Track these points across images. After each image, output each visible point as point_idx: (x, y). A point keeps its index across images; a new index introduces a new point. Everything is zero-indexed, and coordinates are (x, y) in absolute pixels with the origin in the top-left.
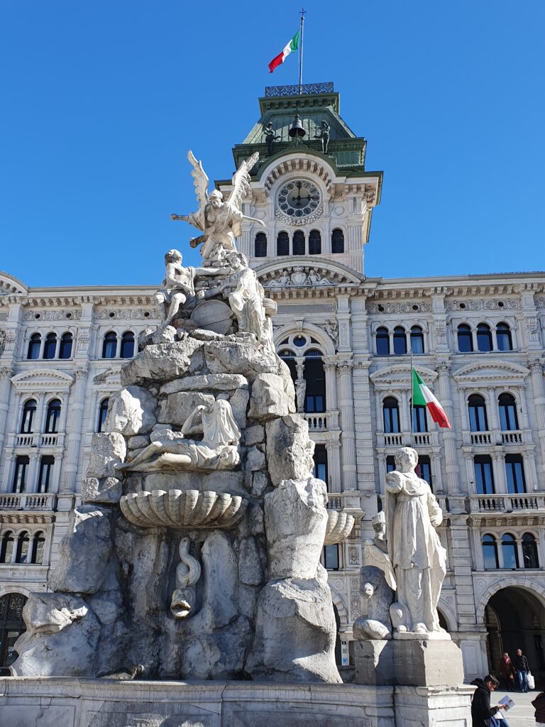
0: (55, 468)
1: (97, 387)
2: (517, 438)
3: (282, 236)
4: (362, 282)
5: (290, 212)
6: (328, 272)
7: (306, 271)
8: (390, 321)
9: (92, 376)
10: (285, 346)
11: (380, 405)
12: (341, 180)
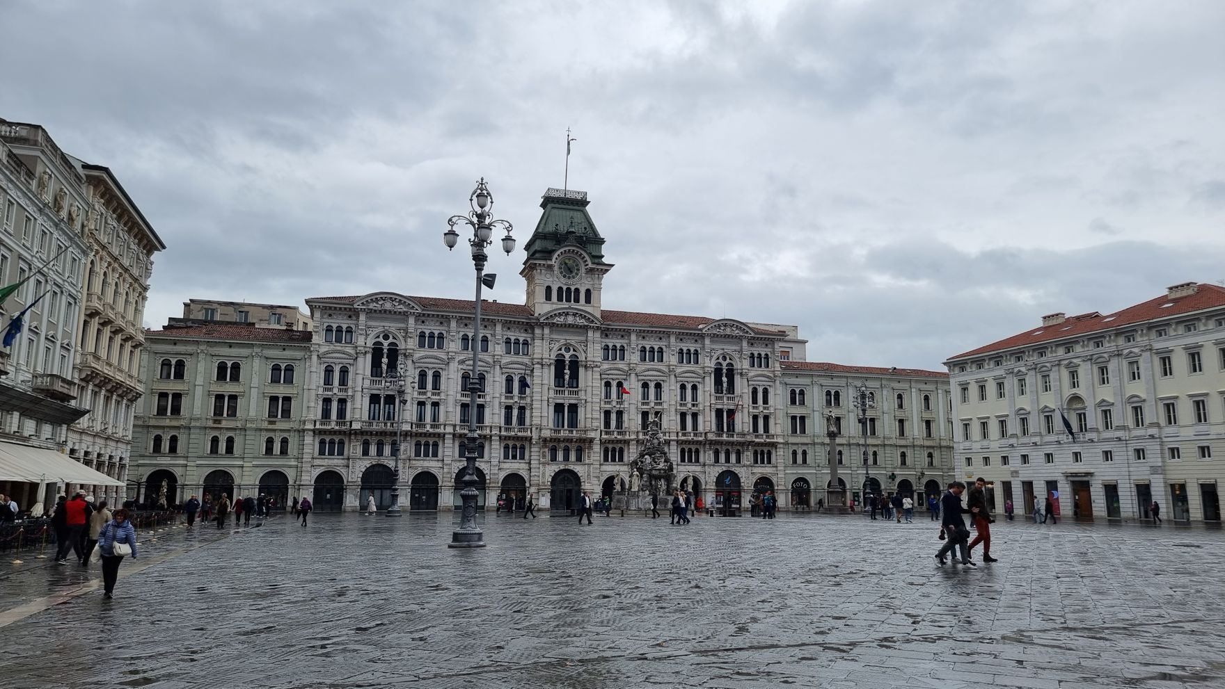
0: (442, 408)
1: (460, 367)
2: (660, 404)
3: (560, 289)
4: (602, 324)
5: (564, 276)
6: (585, 316)
7: (575, 315)
8: (610, 342)
9: (457, 360)
10: (559, 352)
11: (603, 383)
12: (594, 266)
